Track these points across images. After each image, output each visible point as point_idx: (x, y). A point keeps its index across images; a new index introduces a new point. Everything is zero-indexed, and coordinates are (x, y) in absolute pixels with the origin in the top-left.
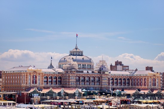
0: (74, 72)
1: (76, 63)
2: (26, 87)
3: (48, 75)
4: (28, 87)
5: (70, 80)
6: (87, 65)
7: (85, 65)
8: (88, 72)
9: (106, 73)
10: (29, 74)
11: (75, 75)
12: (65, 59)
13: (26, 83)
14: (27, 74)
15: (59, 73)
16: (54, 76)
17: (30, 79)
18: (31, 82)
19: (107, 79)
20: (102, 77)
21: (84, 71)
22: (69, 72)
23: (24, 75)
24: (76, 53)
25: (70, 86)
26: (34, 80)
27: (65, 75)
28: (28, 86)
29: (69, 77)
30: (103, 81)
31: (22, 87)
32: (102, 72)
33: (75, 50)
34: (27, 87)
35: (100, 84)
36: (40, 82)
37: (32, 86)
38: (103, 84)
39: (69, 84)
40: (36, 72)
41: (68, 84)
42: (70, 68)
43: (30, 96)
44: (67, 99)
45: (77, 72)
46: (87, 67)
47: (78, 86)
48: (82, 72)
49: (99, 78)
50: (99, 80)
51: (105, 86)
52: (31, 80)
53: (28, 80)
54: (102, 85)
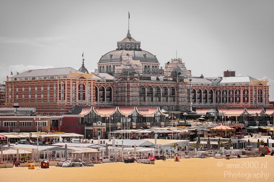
0: (136, 79)
1: (138, 62)
2: (68, 106)
3: (97, 85)
4: (72, 106)
5: (131, 94)
6: (151, 67)
7: (149, 67)
8: (158, 79)
9: (185, 80)
10: (73, 82)
11: (139, 84)
12: (111, 56)
13: (68, 99)
14: (69, 82)
15: (107, 81)
16: (100, 86)
17: (73, 91)
18: (75, 96)
19: (186, 90)
20: (178, 88)
21: (152, 77)
22: (128, 79)
23: (62, 83)
24: (130, 45)
25: (131, 103)
26: (81, 93)
27: (119, 84)
28: (71, 104)
29: (128, 87)
30: (180, 94)
31: (58, 106)
32: (178, 78)
33: (128, 41)
34: (70, 106)
35: (174, 101)
36: (91, 97)
37: (77, 104)
38: (180, 100)
39: (128, 101)
40: (83, 78)
41: (126, 99)
42: (131, 72)
43: (82, 123)
44: (148, 127)
45: (141, 78)
46: (151, 71)
47: (143, 103)
48: (149, 79)
49: (173, 90)
50: (173, 94)
51: (184, 103)
52: (76, 94)
53: (71, 92)
54: (178, 101)
